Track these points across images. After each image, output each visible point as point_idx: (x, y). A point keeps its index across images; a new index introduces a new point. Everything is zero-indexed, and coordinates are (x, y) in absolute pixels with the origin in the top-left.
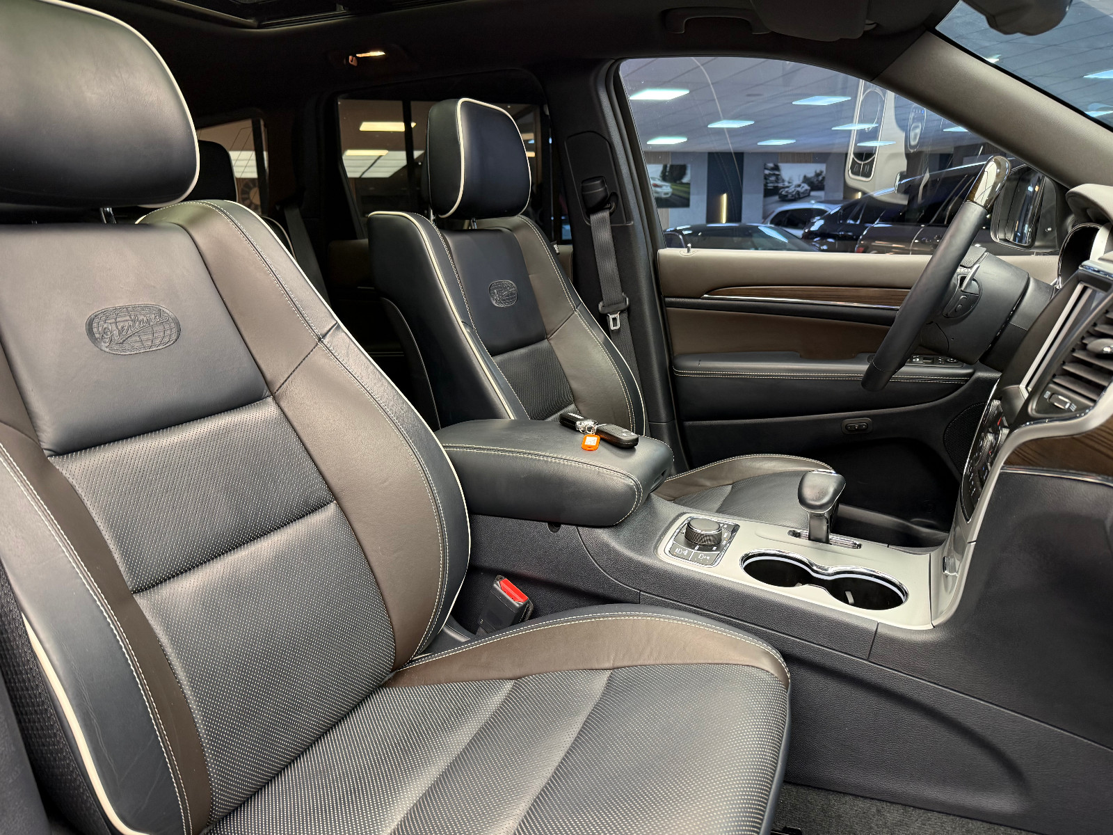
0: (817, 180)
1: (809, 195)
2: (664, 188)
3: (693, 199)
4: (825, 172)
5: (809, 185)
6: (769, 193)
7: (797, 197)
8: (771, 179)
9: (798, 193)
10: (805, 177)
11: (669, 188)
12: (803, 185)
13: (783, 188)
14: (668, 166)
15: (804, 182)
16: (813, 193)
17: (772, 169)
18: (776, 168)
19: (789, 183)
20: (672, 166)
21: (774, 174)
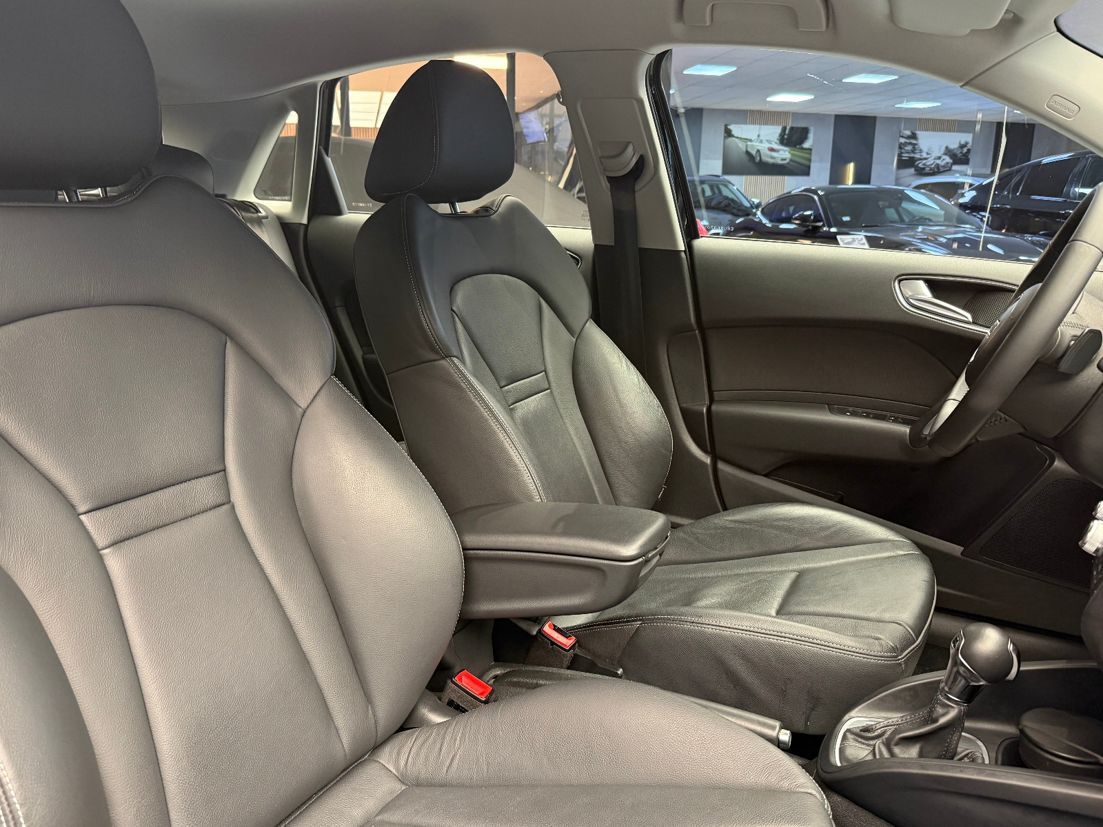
0: (961, 153)
1: (950, 170)
2: (781, 152)
3: (814, 167)
4: (970, 144)
5: (951, 158)
6: (903, 164)
7: (937, 171)
8: (906, 148)
9: (938, 166)
10: (947, 147)
11: (787, 153)
12: (944, 157)
13: (921, 159)
14: (788, 128)
15: (943, 154)
17: (909, 137)
18: (914, 136)
19: (928, 154)
20: (792, 128)
21: (910, 143)
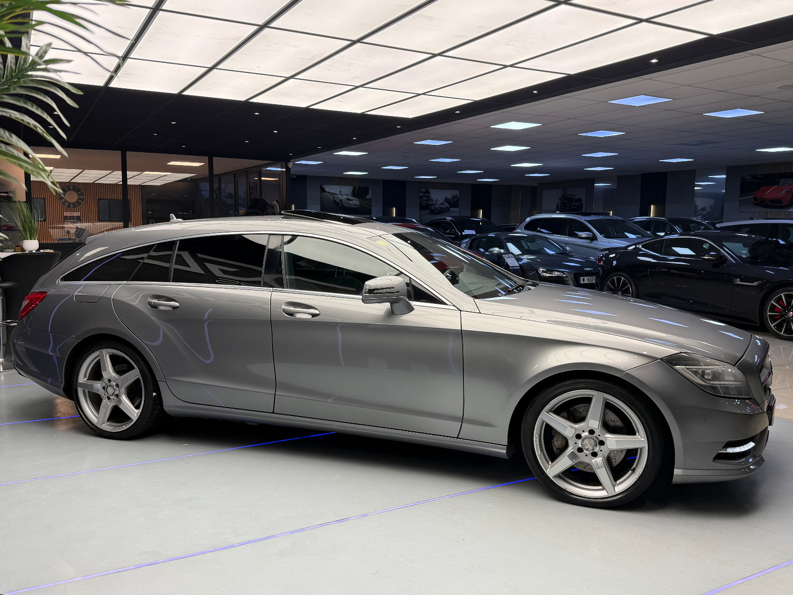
0: (454, 201)
2: (354, 201)
3: (374, 209)
7: (442, 211)
10: (446, 198)
12: (445, 203)
13: (433, 205)
14: (356, 187)
15: (445, 202)
16: (451, 209)
17: (424, 193)
18: (428, 192)
19: (436, 202)
20: (359, 187)
21: (426, 196)
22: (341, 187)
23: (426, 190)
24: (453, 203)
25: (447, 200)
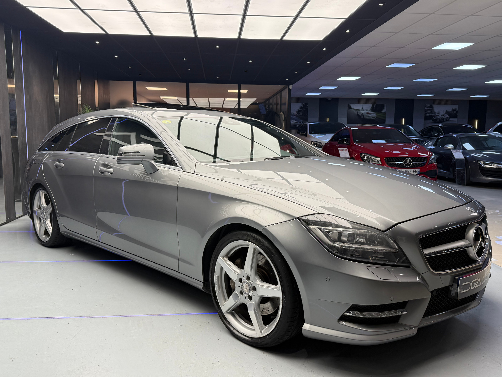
0: (453, 113)
2: (372, 114)
3: (387, 119)
4: (457, 109)
5: (449, 115)
6: (426, 118)
7: (443, 121)
8: (428, 112)
9: (443, 119)
10: (447, 111)
11: (375, 115)
12: (445, 115)
13: (435, 116)
14: (375, 104)
15: (445, 114)
16: (450, 119)
17: (429, 107)
18: (431, 107)
19: (438, 114)
20: (377, 105)
21: (430, 110)
22: (363, 105)
23: (431, 105)
24: (453, 115)
25: (447, 112)
